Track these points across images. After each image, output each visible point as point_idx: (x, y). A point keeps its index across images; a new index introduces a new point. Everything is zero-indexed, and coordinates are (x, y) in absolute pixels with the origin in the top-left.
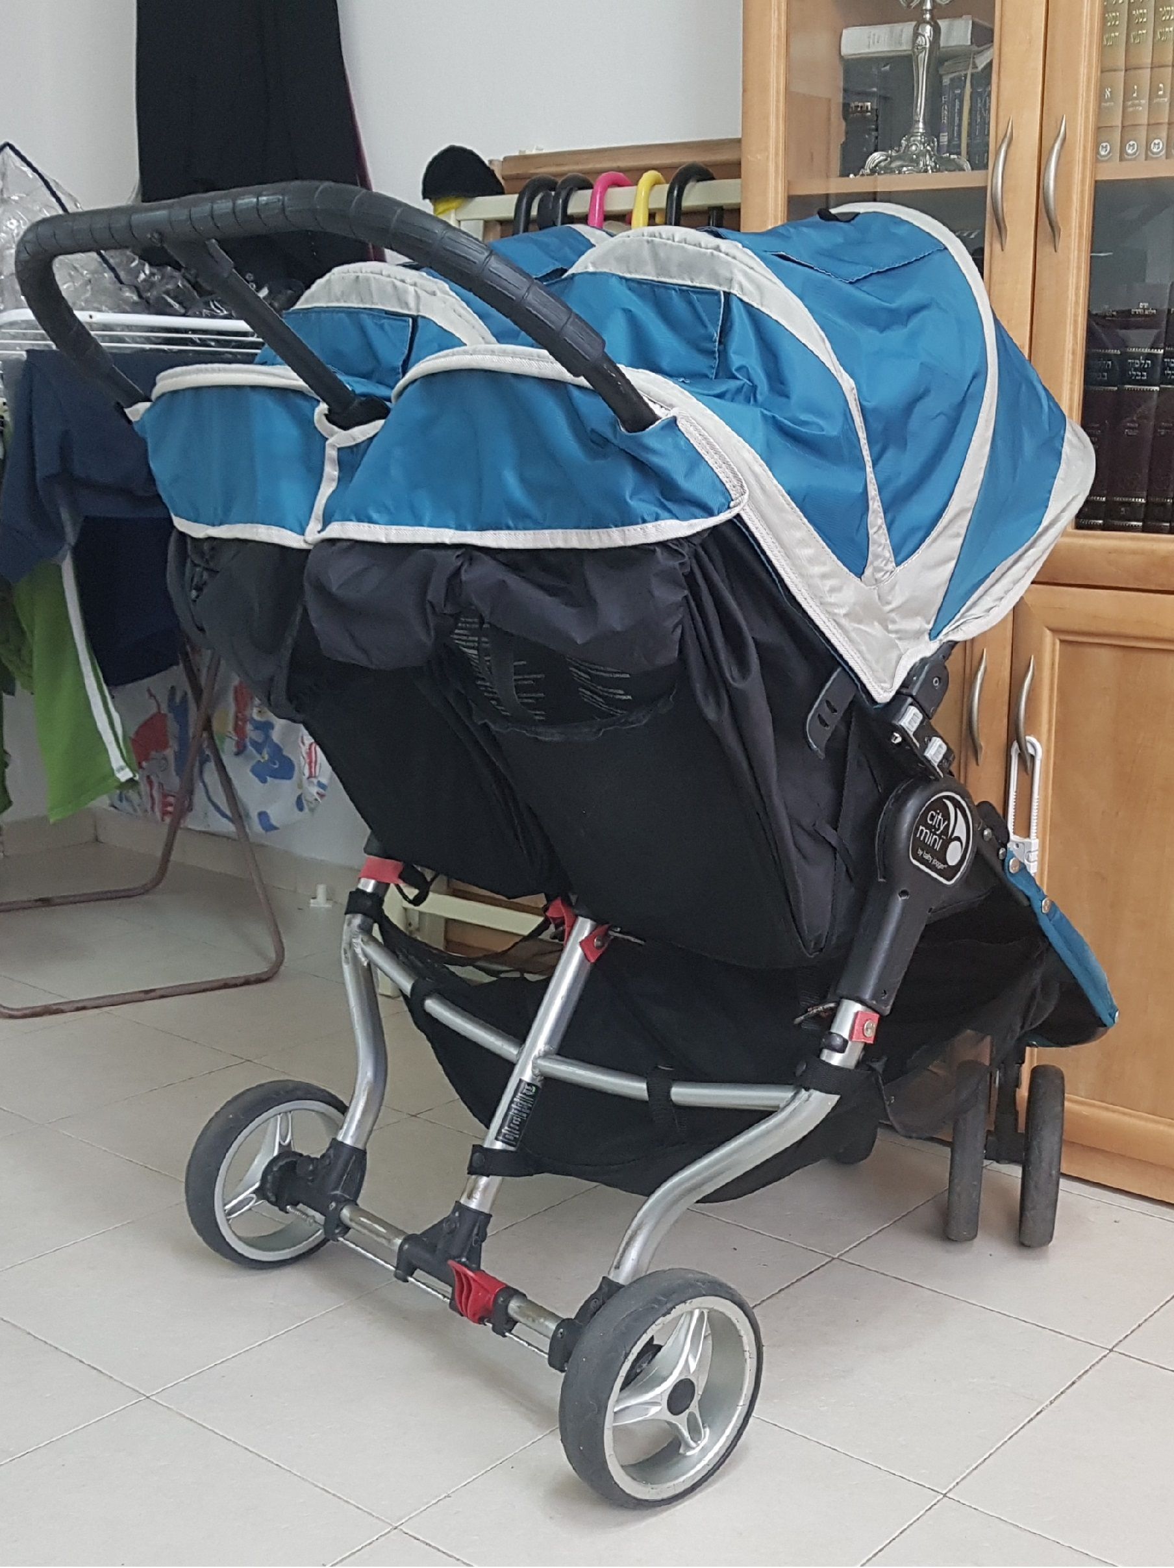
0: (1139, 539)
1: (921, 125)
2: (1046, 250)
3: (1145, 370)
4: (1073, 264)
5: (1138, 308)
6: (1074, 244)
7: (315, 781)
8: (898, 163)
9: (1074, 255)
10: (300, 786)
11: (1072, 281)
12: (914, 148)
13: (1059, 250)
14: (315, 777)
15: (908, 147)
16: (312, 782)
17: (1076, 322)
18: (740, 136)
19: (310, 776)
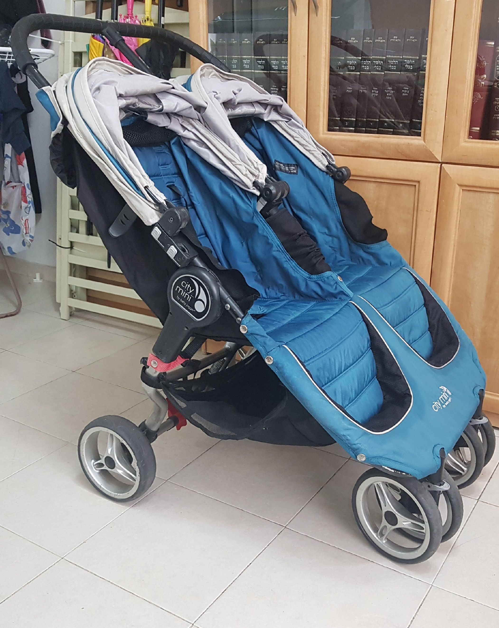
0: (353, 135)
2: (313, 15)
3: (354, 65)
4: (324, 21)
5: (351, 40)
6: (324, 13)
7: (28, 235)
9: (324, 18)
10: (23, 237)
11: (324, 28)
13: (318, 16)
14: (28, 233)
17: (326, 46)
19: (26, 233)
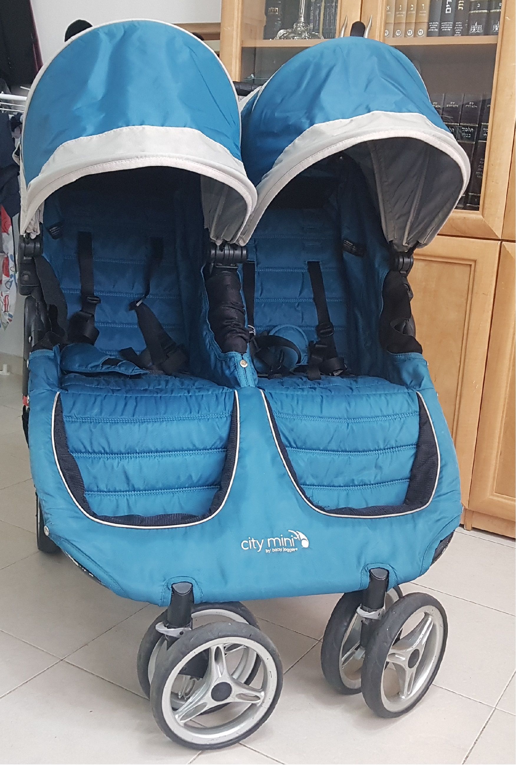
1: (302, 19)
7: (7, 313)
8: (293, 35)
12: (299, 29)
14: (7, 311)
15: (296, 28)
16: (6, 314)
18: (219, 21)
19: (5, 311)
